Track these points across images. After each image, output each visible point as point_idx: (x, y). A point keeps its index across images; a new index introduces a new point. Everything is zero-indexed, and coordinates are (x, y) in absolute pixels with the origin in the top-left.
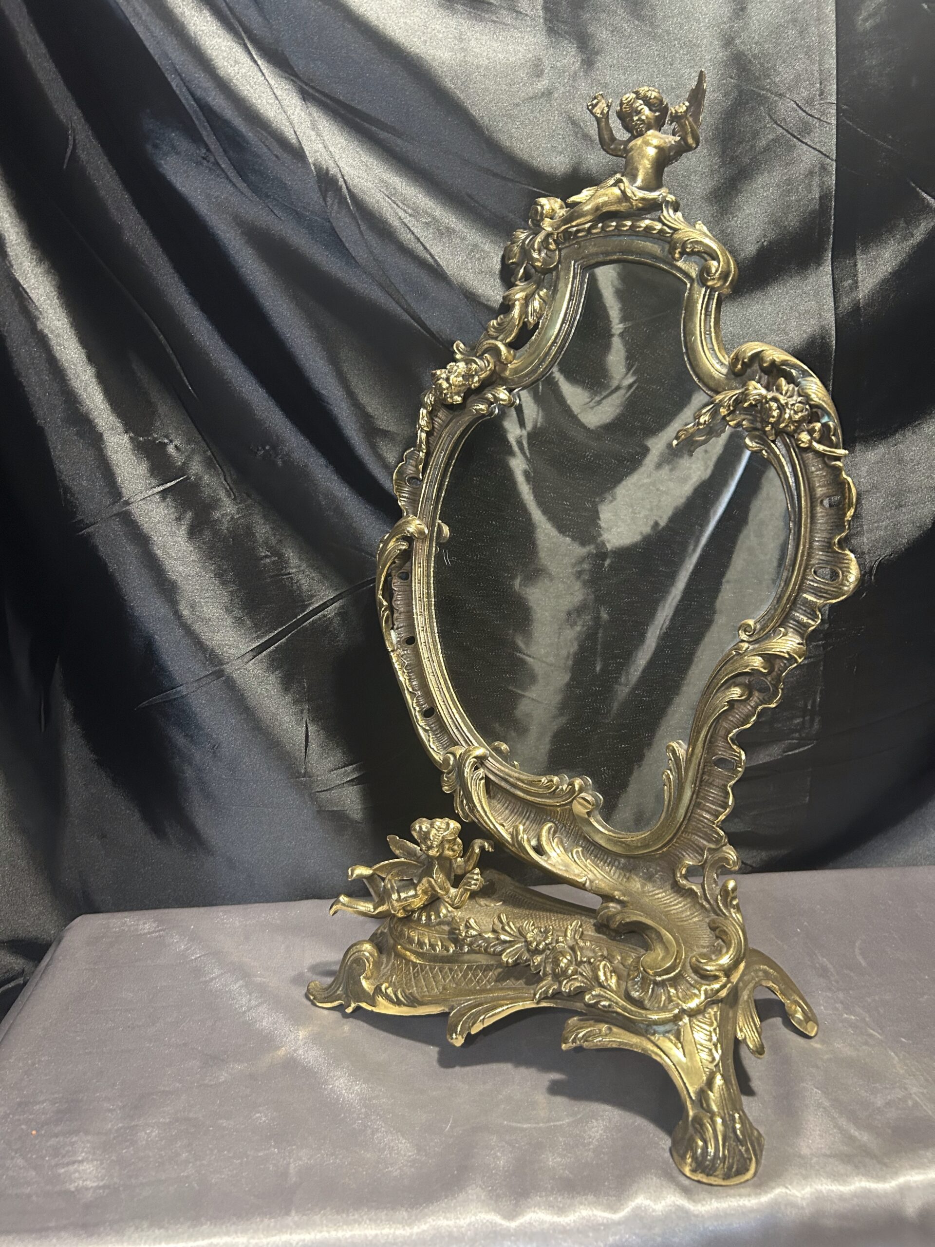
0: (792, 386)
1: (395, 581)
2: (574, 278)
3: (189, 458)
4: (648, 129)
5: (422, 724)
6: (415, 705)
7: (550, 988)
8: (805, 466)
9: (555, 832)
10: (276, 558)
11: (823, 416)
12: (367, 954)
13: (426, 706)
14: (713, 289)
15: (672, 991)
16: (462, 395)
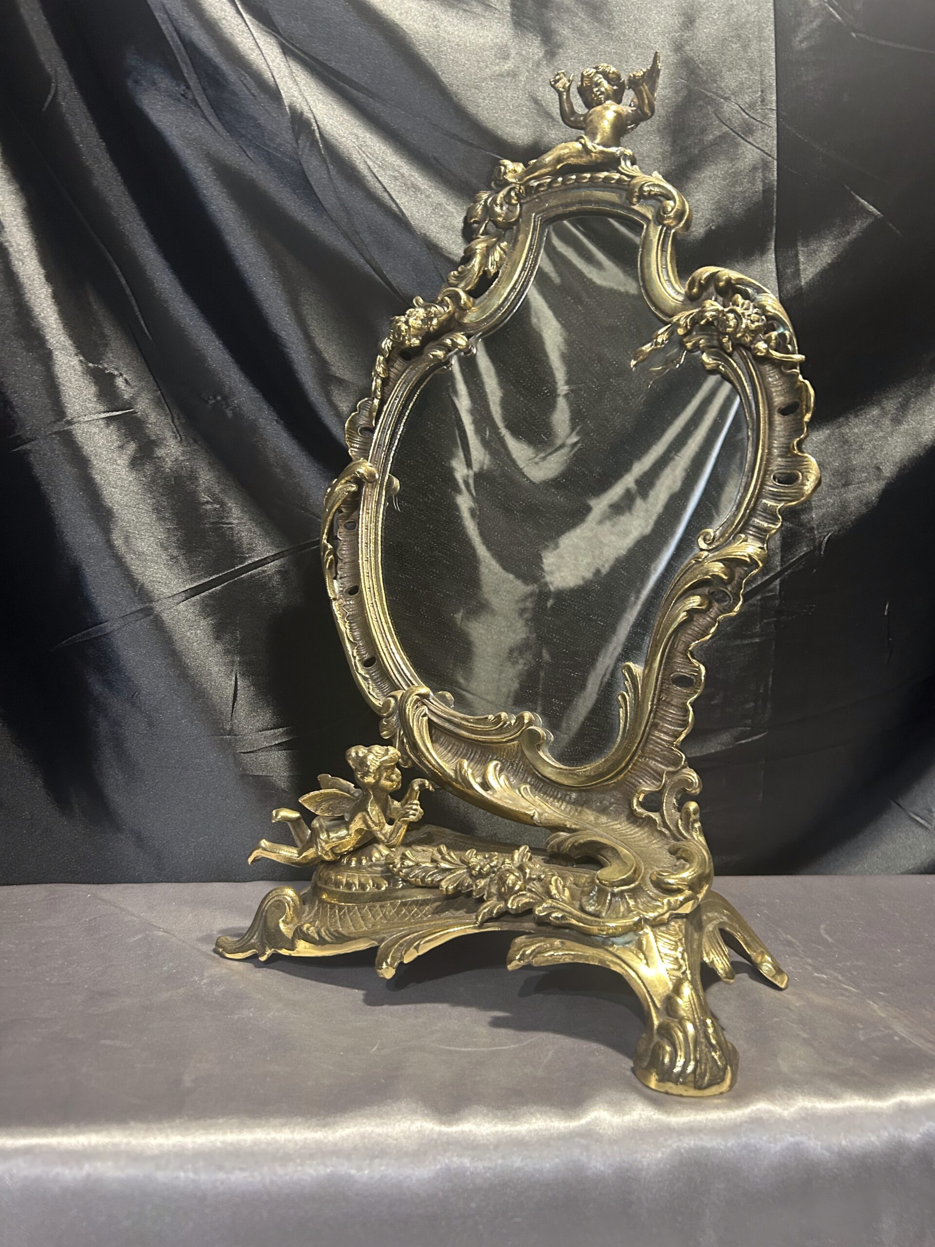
0: (747, 302)
1: (342, 530)
2: (534, 229)
3: (138, 394)
4: (607, 99)
5: (363, 673)
6: (355, 654)
7: (495, 907)
8: (762, 377)
9: (501, 770)
10: (218, 506)
11: (778, 327)
12: (289, 899)
13: (366, 657)
14: (669, 228)
15: (632, 903)
16: (420, 338)
